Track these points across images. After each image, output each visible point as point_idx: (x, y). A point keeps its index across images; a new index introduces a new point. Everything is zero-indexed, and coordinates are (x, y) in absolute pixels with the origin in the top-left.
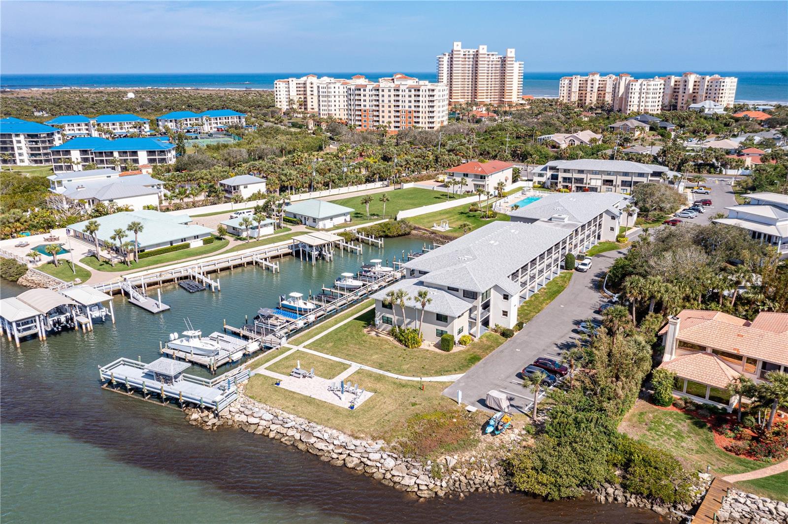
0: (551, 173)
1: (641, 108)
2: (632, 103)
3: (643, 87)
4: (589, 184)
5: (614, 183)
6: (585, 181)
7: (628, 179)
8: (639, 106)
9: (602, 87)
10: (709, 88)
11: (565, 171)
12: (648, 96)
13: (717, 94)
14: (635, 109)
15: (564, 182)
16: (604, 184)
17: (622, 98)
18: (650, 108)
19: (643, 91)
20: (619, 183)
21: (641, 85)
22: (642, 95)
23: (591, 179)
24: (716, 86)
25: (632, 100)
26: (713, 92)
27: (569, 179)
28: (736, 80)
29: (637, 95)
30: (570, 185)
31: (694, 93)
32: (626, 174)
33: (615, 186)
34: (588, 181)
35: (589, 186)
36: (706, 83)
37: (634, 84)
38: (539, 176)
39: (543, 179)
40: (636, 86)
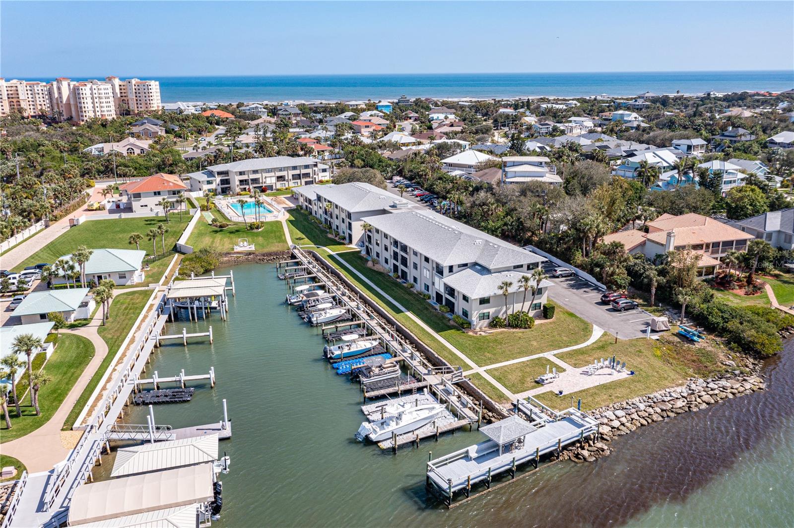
0: (220, 178)
1: (98, 114)
2: (86, 109)
3: (94, 91)
4: (265, 182)
5: (286, 178)
6: (261, 181)
7: (297, 172)
8: (94, 112)
9: (12, 94)
10: (138, 91)
11: (241, 173)
12: (101, 100)
13: (147, 97)
14: (92, 115)
15: (241, 185)
16: (278, 181)
17: (68, 104)
18: (106, 113)
19: (95, 95)
20: (290, 177)
21: (91, 89)
22: (96, 100)
23: (266, 177)
24: (144, 89)
25: (86, 105)
26: (142, 94)
27: (246, 180)
28: (157, 83)
29: (89, 101)
30: (247, 187)
31: (122, 96)
32: (295, 168)
33: (288, 181)
34: (264, 180)
35: (266, 185)
36: (134, 87)
37: (83, 88)
38: (208, 184)
39: (213, 186)
40: (86, 91)
